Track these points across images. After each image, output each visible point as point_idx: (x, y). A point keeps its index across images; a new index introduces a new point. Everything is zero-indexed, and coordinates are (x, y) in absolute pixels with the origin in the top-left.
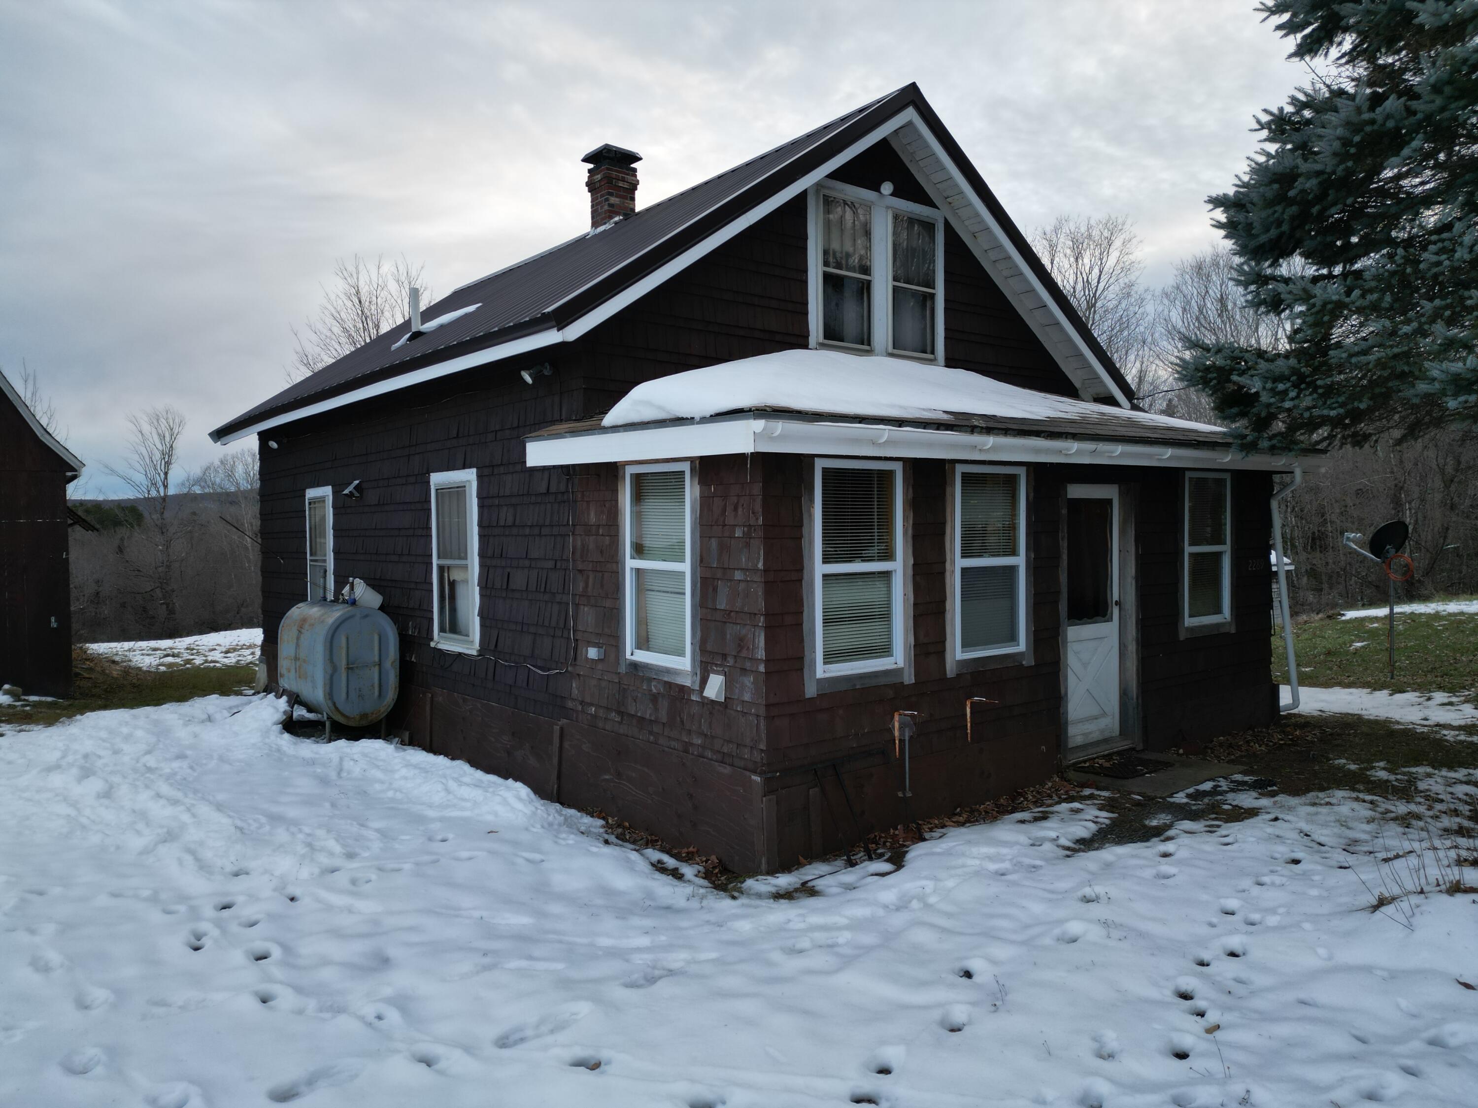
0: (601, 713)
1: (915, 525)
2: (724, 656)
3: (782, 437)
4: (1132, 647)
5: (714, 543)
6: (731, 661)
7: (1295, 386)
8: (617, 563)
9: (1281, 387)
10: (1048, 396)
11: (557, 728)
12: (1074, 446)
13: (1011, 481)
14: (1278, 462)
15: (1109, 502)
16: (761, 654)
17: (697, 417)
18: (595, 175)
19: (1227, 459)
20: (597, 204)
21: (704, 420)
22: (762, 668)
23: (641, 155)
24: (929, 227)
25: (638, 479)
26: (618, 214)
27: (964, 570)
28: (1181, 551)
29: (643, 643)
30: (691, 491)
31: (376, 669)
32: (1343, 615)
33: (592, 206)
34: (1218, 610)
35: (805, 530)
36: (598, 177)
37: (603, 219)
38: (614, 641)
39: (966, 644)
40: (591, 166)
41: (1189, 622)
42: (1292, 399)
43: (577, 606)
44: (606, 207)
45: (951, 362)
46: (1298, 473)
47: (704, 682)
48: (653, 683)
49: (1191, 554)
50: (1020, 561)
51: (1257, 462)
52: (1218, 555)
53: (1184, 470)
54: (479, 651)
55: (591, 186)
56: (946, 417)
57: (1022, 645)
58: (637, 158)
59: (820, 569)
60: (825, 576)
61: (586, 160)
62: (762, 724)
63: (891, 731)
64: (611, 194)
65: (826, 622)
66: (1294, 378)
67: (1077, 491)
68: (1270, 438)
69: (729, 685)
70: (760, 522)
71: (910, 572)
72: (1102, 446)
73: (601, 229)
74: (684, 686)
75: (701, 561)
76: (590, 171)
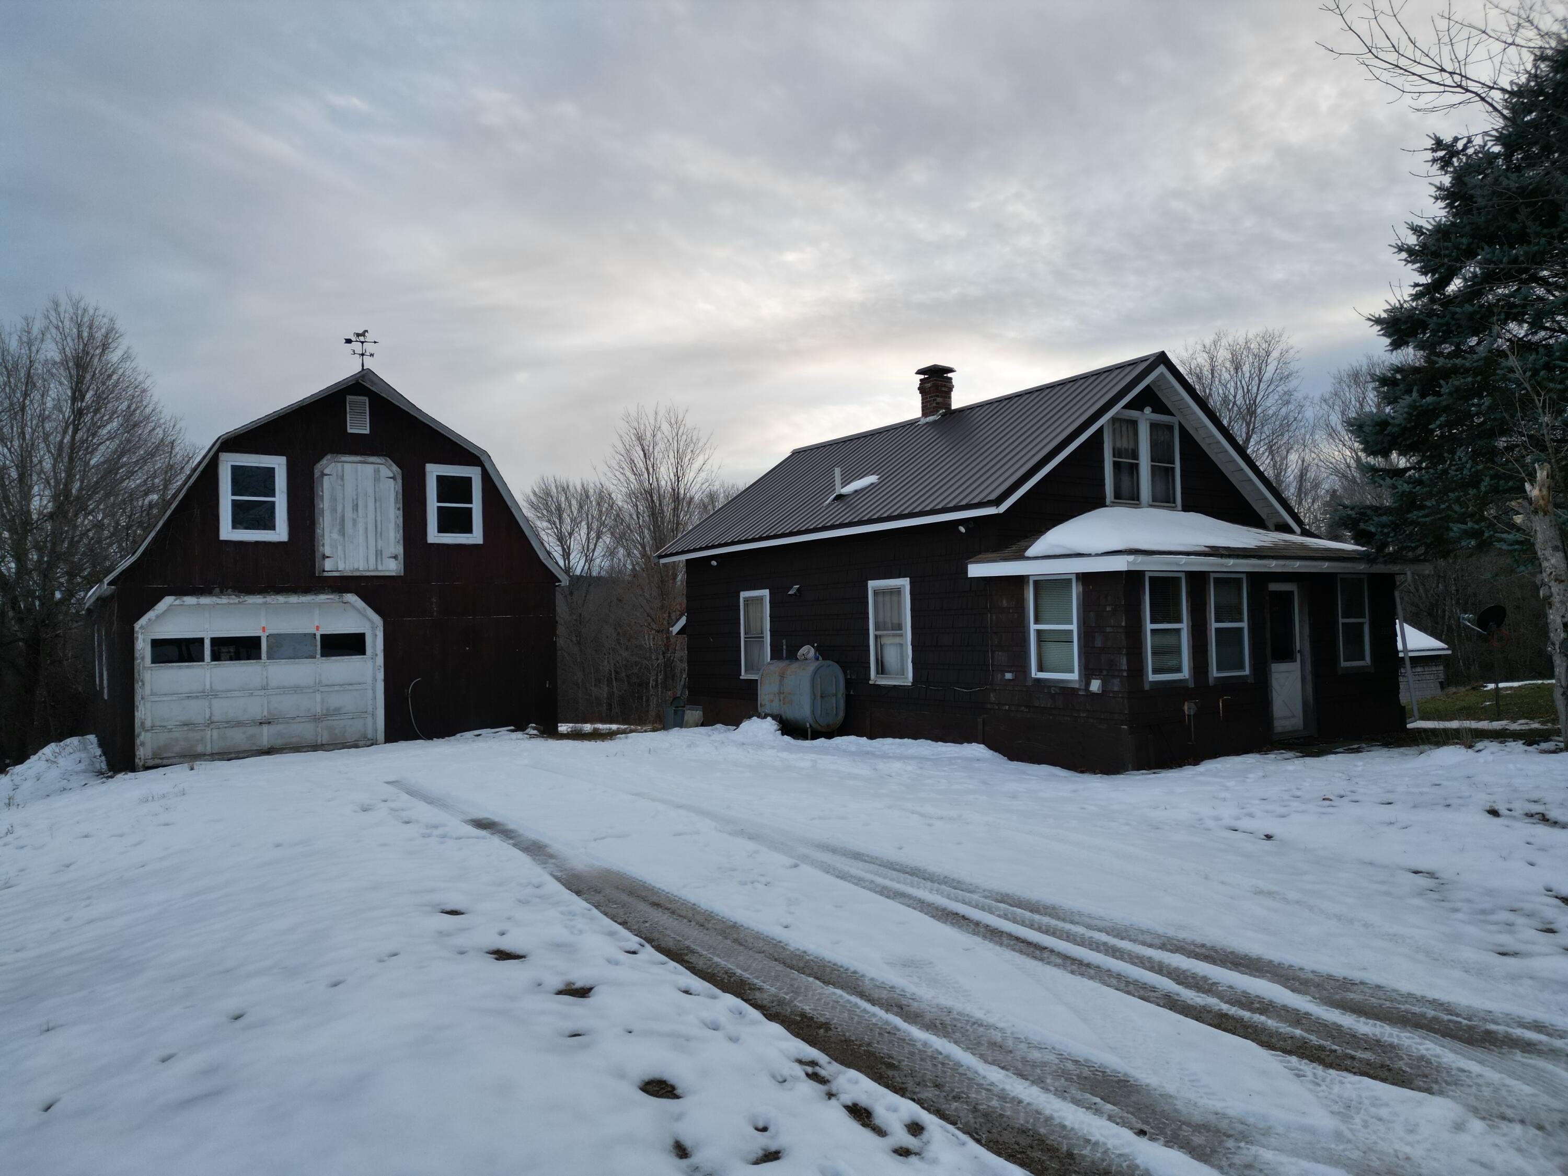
0: (1013, 708)
1: (1191, 605)
2: (1101, 671)
3: (1142, 563)
4: (1309, 678)
5: (1092, 614)
6: (1105, 673)
7: (1394, 530)
8: (1024, 627)
9: (1386, 530)
10: (1250, 529)
11: (980, 720)
12: (1273, 563)
13: (1239, 581)
14: (1395, 568)
15: (1292, 592)
16: (1125, 667)
17: (1093, 553)
18: (925, 383)
19: (1361, 567)
20: (926, 402)
21: (1097, 555)
22: (1125, 674)
23: (955, 368)
24: (1170, 428)
25: (1036, 583)
26: (942, 408)
27: (1217, 630)
28: (1336, 622)
29: (1041, 669)
30: (1075, 590)
31: (834, 699)
32: (1486, 687)
33: (922, 403)
34: (1363, 659)
35: (1142, 607)
36: (929, 385)
37: (931, 412)
38: (1025, 668)
39: (1219, 669)
40: (922, 377)
41: (1344, 664)
42: (1392, 537)
43: (993, 652)
44: (934, 405)
45: (1186, 508)
46: (1409, 573)
47: (1088, 684)
48: (1052, 688)
49: (1343, 624)
50: (1244, 625)
51: (1379, 568)
52: (1362, 624)
53: (1336, 574)
54: (912, 683)
55: (922, 389)
56: (1207, 549)
57: (1247, 672)
58: (951, 370)
59: (1149, 626)
60: (1152, 630)
61: (919, 372)
62: (1126, 701)
63: (1183, 711)
64: (937, 396)
65: (1153, 653)
66: (1392, 526)
67: (1274, 587)
68: (1384, 557)
69: (1104, 684)
70: (1123, 602)
71: (1190, 629)
72: (1288, 562)
73: (931, 419)
74: (1073, 688)
75: (1084, 623)
76: (921, 380)
